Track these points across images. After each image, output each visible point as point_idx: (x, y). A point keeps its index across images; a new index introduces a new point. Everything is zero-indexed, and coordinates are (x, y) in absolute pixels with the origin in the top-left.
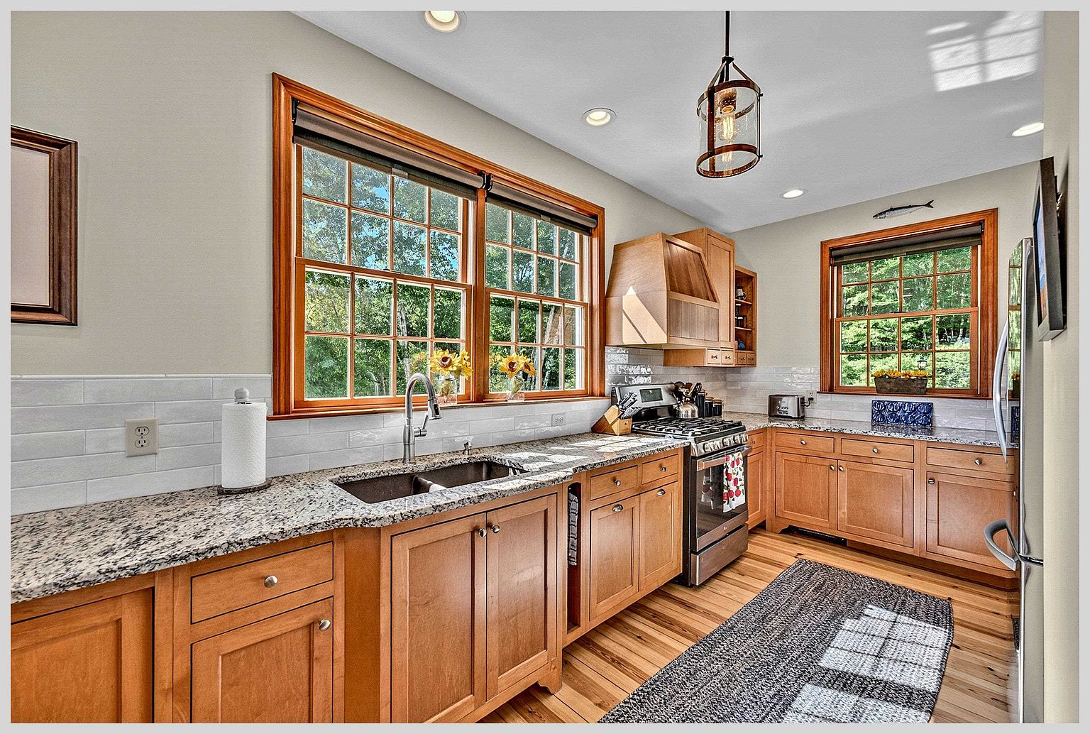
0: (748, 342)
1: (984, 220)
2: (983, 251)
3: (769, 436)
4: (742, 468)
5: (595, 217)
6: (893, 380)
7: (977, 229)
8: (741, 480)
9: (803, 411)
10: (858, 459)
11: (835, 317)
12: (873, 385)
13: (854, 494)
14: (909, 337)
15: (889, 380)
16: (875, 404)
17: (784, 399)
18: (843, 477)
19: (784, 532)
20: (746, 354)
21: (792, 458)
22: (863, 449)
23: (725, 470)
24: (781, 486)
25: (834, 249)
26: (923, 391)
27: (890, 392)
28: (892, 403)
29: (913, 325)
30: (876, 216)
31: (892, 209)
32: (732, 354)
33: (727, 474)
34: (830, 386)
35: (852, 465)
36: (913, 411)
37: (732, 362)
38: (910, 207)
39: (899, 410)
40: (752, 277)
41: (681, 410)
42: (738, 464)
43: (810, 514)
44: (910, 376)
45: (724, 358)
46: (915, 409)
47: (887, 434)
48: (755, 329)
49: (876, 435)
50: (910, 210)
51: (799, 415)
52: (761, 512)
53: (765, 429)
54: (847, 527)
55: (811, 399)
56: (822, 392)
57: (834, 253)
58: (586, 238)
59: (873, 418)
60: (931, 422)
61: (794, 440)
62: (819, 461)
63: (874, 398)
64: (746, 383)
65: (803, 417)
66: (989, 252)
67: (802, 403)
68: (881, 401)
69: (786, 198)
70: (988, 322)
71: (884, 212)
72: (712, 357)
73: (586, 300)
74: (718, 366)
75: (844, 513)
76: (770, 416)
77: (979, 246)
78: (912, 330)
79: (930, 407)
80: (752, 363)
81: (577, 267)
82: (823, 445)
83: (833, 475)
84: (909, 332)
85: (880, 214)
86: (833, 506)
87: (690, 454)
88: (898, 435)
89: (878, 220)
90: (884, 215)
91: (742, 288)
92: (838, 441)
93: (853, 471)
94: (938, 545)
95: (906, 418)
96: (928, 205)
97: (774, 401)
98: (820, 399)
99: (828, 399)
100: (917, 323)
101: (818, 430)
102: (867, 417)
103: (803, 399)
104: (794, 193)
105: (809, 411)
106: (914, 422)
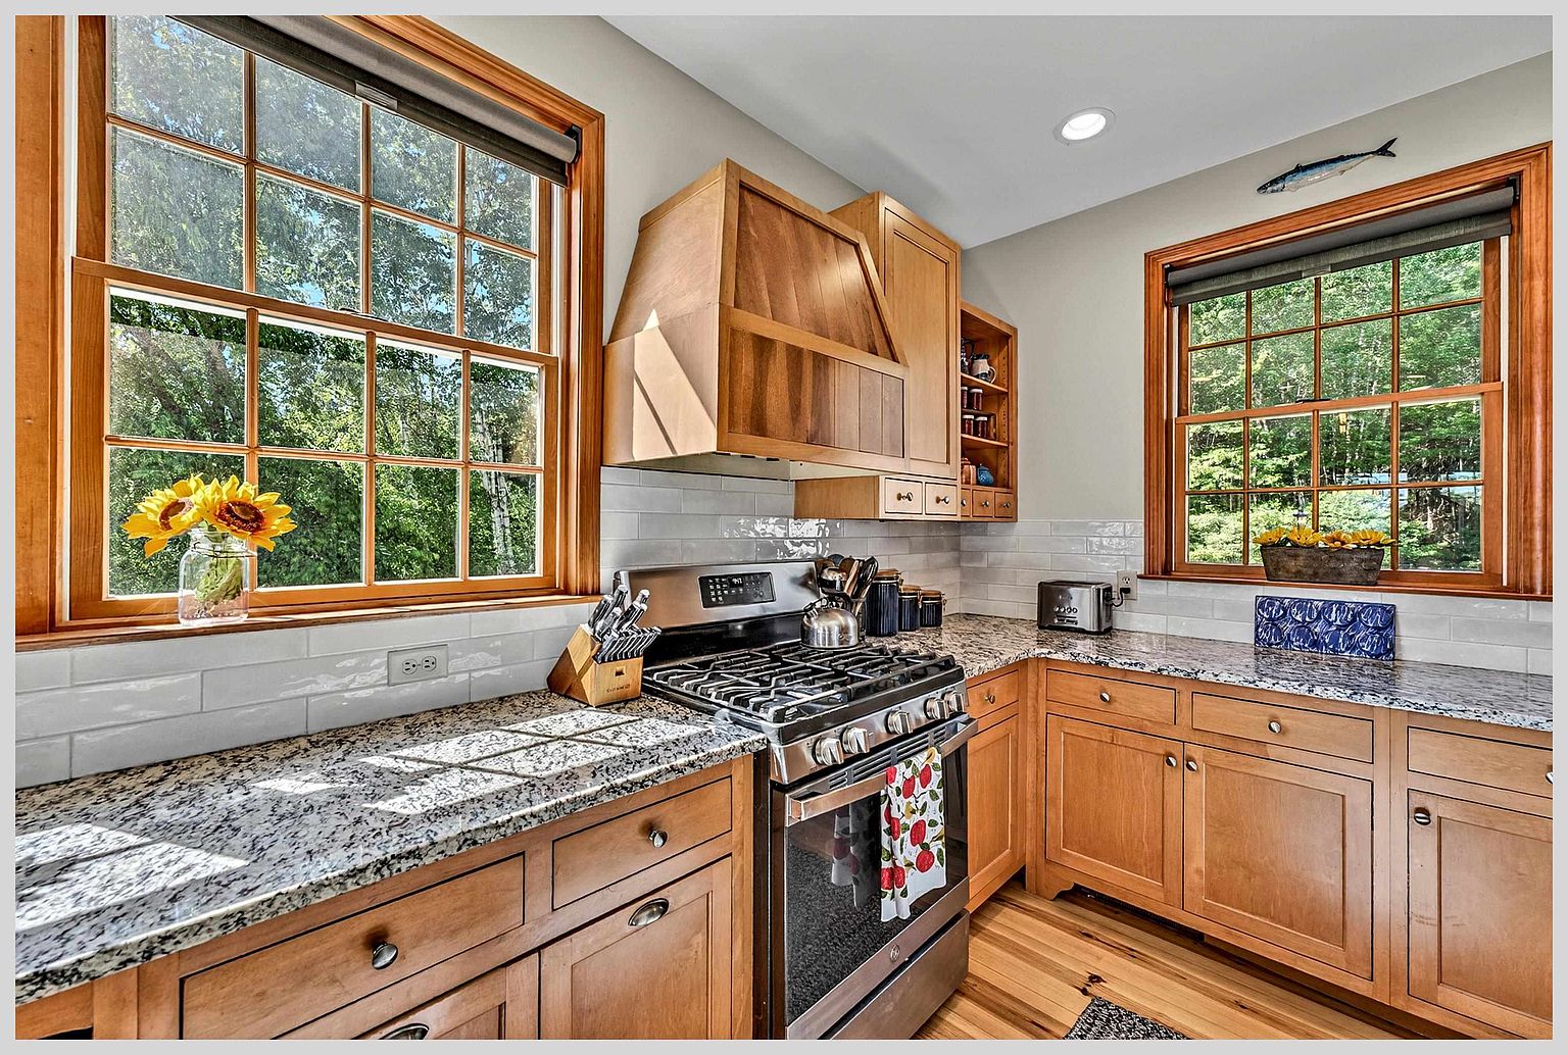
0: (1002, 471)
1: (1520, 174)
2: (1514, 249)
3: (1031, 676)
4: (940, 792)
5: (573, 132)
6: (1303, 552)
7: (1505, 195)
8: (933, 823)
9: (1109, 617)
10: (1232, 744)
11: (1175, 414)
12: (1255, 560)
13: (1221, 824)
14: (1276, 479)
15: (1292, 552)
16: (1262, 603)
17: (1072, 590)
18: (1198, 783)
19: (1063, 896)
20: (991, 495)
21: (1082, 730)
22: (1246, 720)
23: (883, 807)
24: (1057, 790)
25: (1173, 268)
26: (1371, 578)
27: (1298, 578)
28: (1301, 604)
29: (1280, 462)
30: (1263, 188)
31: (1299, 169)
32: (953, 494)
33: (889, 818)
34: (1164, 566)
35: (1220, 758)
36: (1350, 623)
37: (951, 511)
38: (1342, 158)
39: (1318, 618)
40: (1007, 337)
41: (815, 625)
42: (925, 782)
43: (1121, 864)
44: (1343, 543)
45: (931, 499)
46: (1354, 620)
47: (1305, 688)
48: (1014, 443)
49: (1277, 688)
50: (1341, 165)
51: (1099, 626)
52: (1013, 853)
53: (1022, 664)
54: (1206, 907)
55: (1126, 591)
56: (1149, 575)
57: (1174, 277)
58: (557, 189)
59: (1257, 636)
60: (1392, 650)
61: (1085, 689)
62: (1141, 742)
63: (1262, 591)
64: (999, 555)
65: (1109, 630)
66: (1535, 248)
67: (1107, 599)
68: (1276, 599)
69: (1068, 142)
70: (1531, 414)
71: (1283, 178)
72: (899, 497)
73: (556, 351)
74: (915, 517)
75: (1198, 871)
76: (1041, 627)
77: (1505, 241)
78: (1279, 469)
79: (1389, 615)
80: (1008, 514)
81: (534, 264)
82: (1152, 705)
83: (1173, 779)
84: (1276, 472)
85: (1274, 182)
86: (1172, 855)
87: (768, 774)
88: (1332, 693)
89: (1267, 198)
90: (1280, 185)
91: (986, 357)
92: (1185, 698)
93: (1218, 771)
94: (1440, 981)
95: (1335, 640)
96: (1384, 151)
97: (1051, 596)
98: (1144, 590)
99: (1163, 592)
100: (1287, 459)
101: (1138, 669)
102: (1245, 633)
103: (1109, 590)
104: (1084, 126)
105: (1122, 618)
106: (1351, 648)
